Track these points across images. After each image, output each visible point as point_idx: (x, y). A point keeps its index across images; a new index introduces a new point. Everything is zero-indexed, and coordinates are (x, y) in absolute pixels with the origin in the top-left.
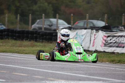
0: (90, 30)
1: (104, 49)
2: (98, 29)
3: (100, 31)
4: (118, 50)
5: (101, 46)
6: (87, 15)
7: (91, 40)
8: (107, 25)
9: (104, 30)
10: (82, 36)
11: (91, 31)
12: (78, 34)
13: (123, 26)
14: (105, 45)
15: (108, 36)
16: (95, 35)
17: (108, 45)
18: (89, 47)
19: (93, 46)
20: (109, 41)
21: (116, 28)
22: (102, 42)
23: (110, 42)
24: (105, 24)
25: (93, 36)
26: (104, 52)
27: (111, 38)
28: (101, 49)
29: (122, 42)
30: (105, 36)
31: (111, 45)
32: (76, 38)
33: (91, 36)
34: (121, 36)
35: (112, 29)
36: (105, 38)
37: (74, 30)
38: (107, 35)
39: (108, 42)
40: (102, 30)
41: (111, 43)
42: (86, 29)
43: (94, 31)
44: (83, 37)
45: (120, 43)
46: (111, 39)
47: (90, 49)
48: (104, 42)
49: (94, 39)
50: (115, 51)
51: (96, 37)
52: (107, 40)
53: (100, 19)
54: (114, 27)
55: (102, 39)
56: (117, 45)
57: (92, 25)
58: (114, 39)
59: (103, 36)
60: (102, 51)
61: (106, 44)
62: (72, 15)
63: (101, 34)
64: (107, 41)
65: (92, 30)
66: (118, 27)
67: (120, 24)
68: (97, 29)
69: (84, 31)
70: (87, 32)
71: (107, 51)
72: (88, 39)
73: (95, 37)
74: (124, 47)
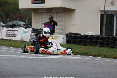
4: (13, 38)
5: (5, 36)
15: (8, 31)
16: (2, 30)
19: (1, 36)
23: (9, 33)
25: (1, 30)
26: (6, 39)
27: (10, 31)
28: (5, 38)
29: (15, 34)
30: (7, 30)
31: (10, 35)
34: (15, 30)
36: (7, 32)
38: (8, 30)
40: (5, 27)
41: (10, 34)
43: (2, 27)
45: (14, 34)
48: (6, 34)
49: (2, 32)
50: (12, 39)
55: (5, 32)
56: (12, 35)
58: (11, 32)
63: (5, 29)
71: (7, 39)
74: (16, 37)
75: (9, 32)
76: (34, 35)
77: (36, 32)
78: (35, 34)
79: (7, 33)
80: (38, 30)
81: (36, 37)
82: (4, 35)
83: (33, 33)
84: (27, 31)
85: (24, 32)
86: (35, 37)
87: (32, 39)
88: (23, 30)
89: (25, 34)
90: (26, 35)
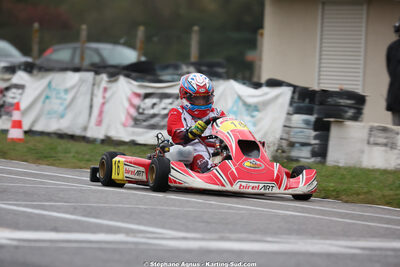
0: (89, 76)
1: (133, 133)
2: (115, 71)
3: (122, 80)
5: (124, 125)
6: (84, 27)
7: (91, 107)
8: (143, 59)
9: (134, 74)
10: (66, 91)
11: (94, 79)
12: (53, 85)
13: (193, 64)
14: (137, 122)
15: (147, 96)
16: (105, 90)
17: (144, 121)
18: (85, 129)
19: (99, 123)
20: (148, 109)
21: (170, 71)
22: (128, 113)
23: (152, 112)
24: (139, 56)
25: (99, 93)
26: (133, 143)
27: (154, 100)
28: (124, 134)
30: (138, 95)
32: (47, 97)
33: (92, 94)
35: (159, 73)
36: (137, 101)
37: (40, 74)
38: (142, 91)
39: (146, 112)
40: (127, 76)
41: (154, 116)
42: (77, 70)
43: (104, 77)
44: (69, 97)
46: (154, 104)
47: (89, 134)
48: (133, 112)
49: (103, 104)
51: (108, 95)
52: (143, 106)
53: (122, 41)
54: (166, 67)
55: (127, 104)
57: (96, 59)
58: (163, 105)
59: (129, 93)
60: (127, 139)
61: (140, 120)
62: (36, 25)
63: (125, 87)
64: (141, 111)
65: (97, 73)
66: (177, 67)
67: (184, 58)
68: (112, 70)
69: (72, 78)
70: (82, 81)
71: (141, 140)
72: (83, 102)
73: (104, 97)
75: (149, 102)
76: (307, 122)
77: (316, 107)
78: (312, 118)
79: (137, 108)
80: (330, 100)
81: (316, 138)
82: (123, 117)
83: (298, 111)
84: (266, 104)
85: (247, 106)
86: (314, 133)
87: (292, 145)
88: (240, 97)
89: (248, 118)
90: (255, 125)
